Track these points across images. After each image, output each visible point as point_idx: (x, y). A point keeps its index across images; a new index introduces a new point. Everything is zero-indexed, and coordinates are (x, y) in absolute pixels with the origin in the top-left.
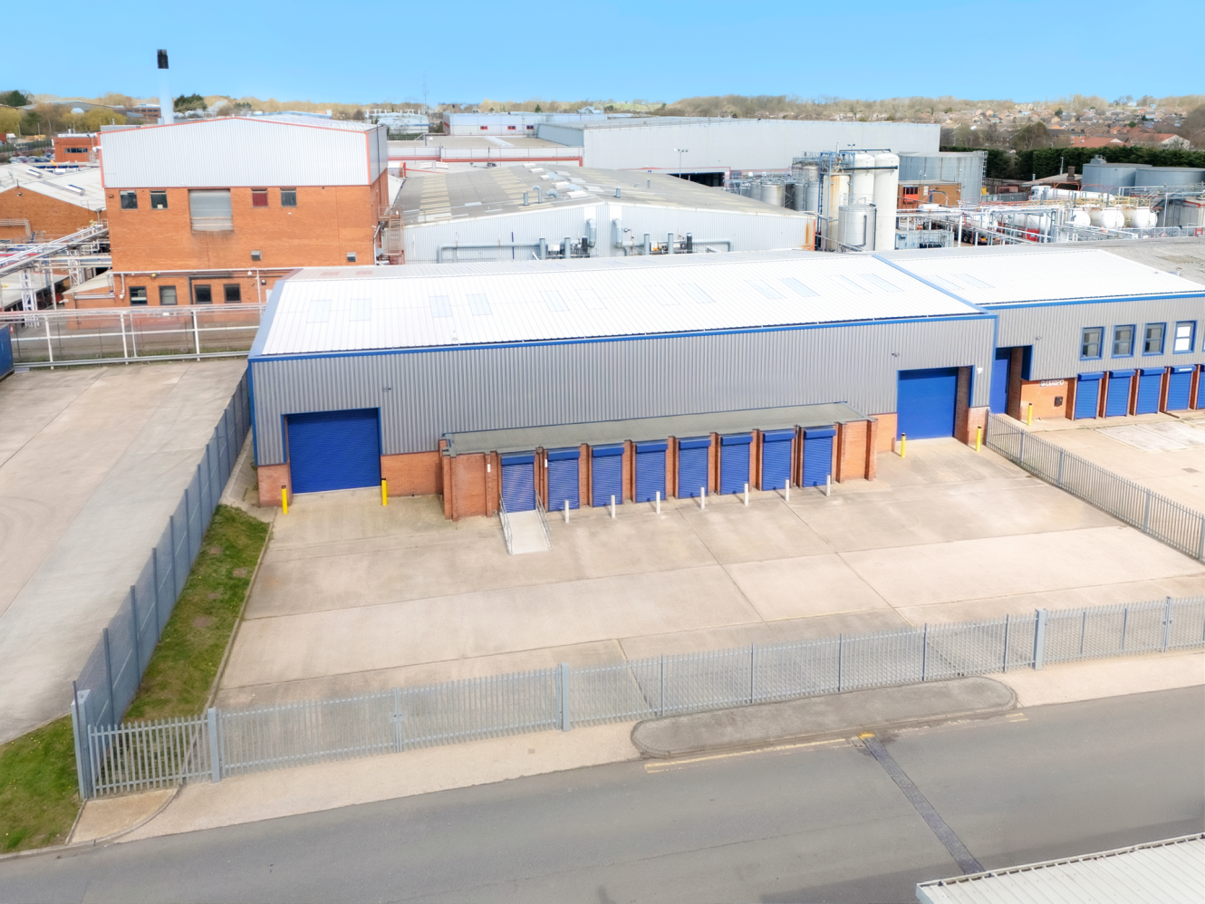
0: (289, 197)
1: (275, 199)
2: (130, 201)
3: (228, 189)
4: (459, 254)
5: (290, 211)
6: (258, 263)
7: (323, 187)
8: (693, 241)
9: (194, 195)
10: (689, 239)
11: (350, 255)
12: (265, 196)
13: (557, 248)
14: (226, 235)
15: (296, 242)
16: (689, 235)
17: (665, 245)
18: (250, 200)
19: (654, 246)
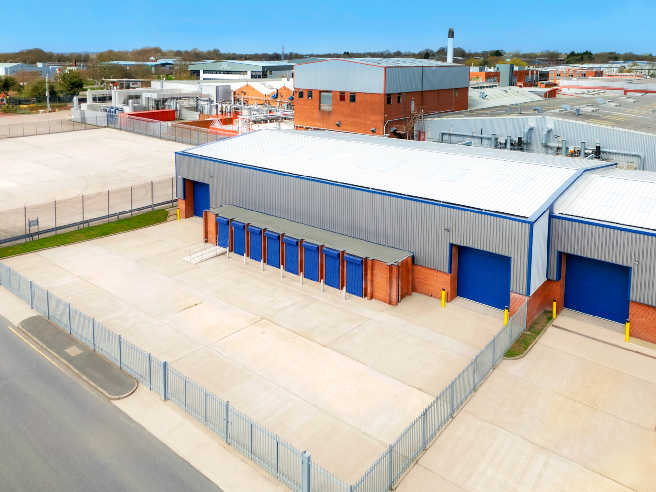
0: (353, 97)
1: (348, 98)
2: (301, 95)
3: (331, 92)
4: (452, 138)
5: (352, 104)
6: (340, 128)
7: (366, 93)
8: (602, 150)
9: (322, 94)
10: (598, 148)
11: (373, 129)
12: (344, 96)
13: (503, 142)
14: (330, 113)
15: (354, 119)
16: (598, 145)
17: (579, 150)
18: (339, 98)
19: (571, 149)
